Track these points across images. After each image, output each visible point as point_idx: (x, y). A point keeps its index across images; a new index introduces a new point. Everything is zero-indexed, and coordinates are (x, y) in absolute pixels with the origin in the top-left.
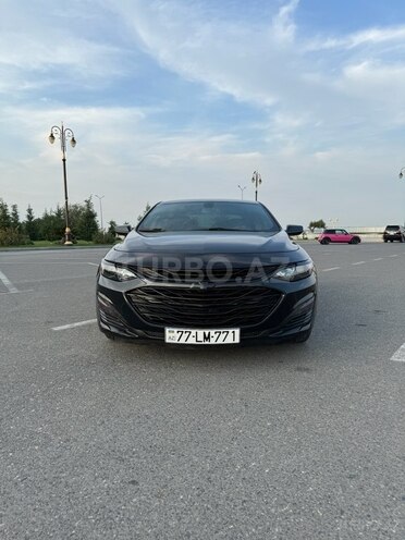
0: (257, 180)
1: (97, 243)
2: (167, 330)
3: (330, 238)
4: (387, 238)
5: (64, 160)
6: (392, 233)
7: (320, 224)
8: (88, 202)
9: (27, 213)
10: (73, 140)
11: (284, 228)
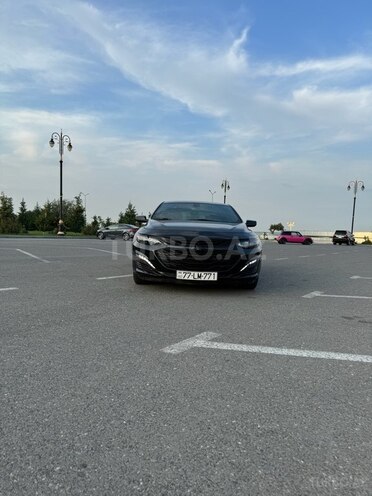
0: (225, 186)
1: (86, 234)
2: (178, 272)
3: (287, 238)
4: (336, 241)
5: (61, 162)
6: (340, 237)
7: (279, 227)
8: (78, 199)
9: (20, 206)
10: (70, 146)
11: (245, 221)
